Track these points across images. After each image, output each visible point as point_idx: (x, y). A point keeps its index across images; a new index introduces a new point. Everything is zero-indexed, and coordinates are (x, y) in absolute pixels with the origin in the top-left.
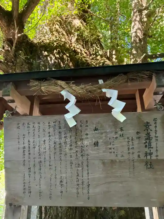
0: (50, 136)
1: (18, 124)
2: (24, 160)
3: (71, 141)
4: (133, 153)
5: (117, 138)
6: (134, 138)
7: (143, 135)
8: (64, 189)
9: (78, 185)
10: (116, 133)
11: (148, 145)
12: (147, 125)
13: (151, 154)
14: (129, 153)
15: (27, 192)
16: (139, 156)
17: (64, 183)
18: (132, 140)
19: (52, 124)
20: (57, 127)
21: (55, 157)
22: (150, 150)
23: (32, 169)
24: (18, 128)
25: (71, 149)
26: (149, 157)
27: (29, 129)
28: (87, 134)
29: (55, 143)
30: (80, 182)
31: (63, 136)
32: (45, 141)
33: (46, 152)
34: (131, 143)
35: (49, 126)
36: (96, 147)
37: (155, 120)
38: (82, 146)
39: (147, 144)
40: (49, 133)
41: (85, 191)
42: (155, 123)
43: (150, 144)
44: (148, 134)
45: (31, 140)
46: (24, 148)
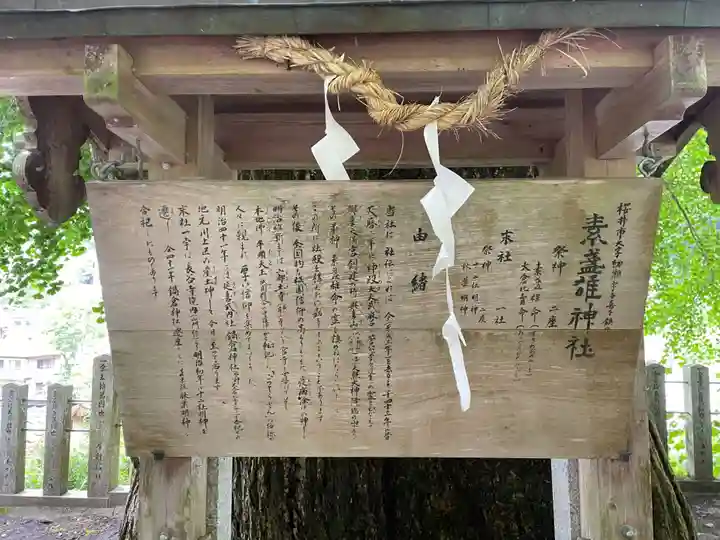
0: (262, 254)
1: (145, 210)
2: (179, 330)
3: (335, 271)
4: (535, 312)
5: (489, 264)
6: (546, 266)
7: (576, 258)
8: (311, 412)
9: (356, 400)
10: (487, 249)
11: (587, 286)
12: (595, 224)
13: (590, 315)
14: (523, 312)
15: (195, 419)
16: (552, 321)
17: (313, 395)
18: (538, 271)
19: (268, 215)
20: (287, 226)
21: (281, 321)
22: (591, 305)
23: (206, 356)
24: (147, 223)
25: (335, 297)
26: (582, 324)
27: (185, 229)
28: (389, 252)
29: (281, 278)
30: (363, 392)
31: (308, 254)
32: (245, 270)
33: (251, 304)
34: (531, 282)
35: (259, 220)
36: (418, 293)
37: (623, 208)
38: (371, 289)
39: (584, 286)
40: (260, 243)
41: (378, 418)
42: (623, 220)
43: (593, 285)
44: (593, 255)
45: (199, 267)
46: (174, 290)
